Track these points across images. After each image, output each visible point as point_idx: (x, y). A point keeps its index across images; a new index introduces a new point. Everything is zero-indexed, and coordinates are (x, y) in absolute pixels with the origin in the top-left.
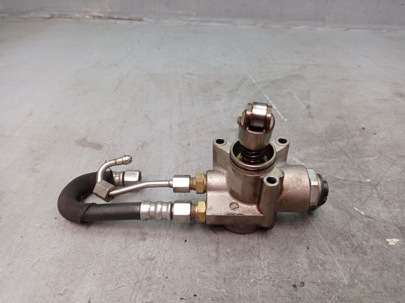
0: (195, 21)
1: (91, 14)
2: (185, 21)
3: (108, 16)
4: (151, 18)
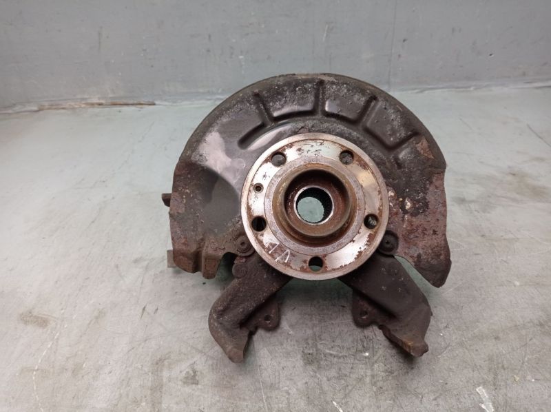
1: (89, 101)
2: (209, 100)
3: (110, 101)
4: (165, 100)
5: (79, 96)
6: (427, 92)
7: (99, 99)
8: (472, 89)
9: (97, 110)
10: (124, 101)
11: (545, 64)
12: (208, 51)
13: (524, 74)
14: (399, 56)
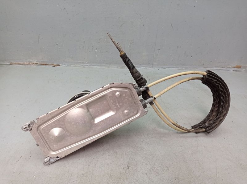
0: (88, 65)
1: (32, 62)
2: (82, 65)
3: (41, 63)
4: (64, 64)
5: (28, 60)
6: (167, 69)
7: (36, 62)
8: (184, 69)
9: (35, 66)
10: (47, 63)
11: (211, 61)
12: (83, 47)
13: (204, 65)
14: (157, 55)
